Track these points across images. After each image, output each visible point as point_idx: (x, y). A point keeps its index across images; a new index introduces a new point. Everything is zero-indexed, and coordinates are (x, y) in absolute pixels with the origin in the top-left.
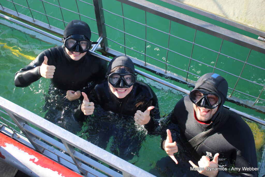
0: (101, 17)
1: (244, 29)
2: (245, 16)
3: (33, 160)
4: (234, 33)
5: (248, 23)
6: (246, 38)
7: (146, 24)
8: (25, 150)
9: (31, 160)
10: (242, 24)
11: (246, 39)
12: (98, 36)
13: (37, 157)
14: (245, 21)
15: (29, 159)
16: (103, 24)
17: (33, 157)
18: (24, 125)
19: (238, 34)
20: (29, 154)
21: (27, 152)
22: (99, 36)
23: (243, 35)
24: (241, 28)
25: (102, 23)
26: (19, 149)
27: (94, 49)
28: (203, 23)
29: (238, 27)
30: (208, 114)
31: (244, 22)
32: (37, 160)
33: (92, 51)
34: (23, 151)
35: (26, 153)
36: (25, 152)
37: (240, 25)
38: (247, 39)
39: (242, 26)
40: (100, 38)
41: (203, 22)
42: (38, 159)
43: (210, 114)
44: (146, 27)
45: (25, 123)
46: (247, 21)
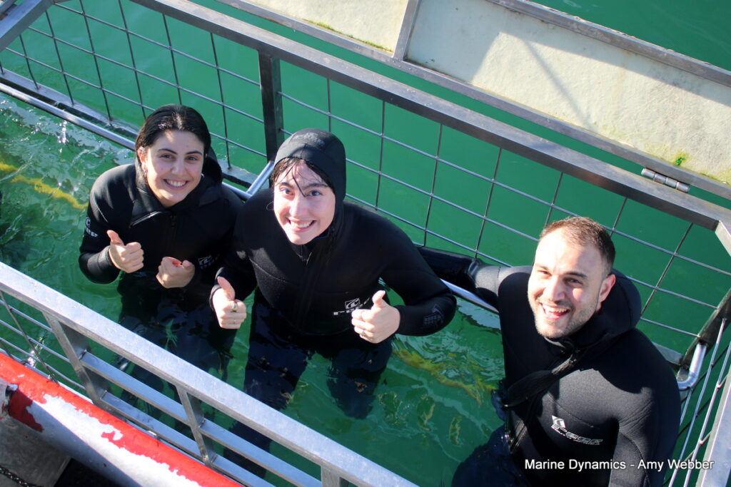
0: (275, 112)
1: (609, 149)
2: (612, 121)
3: (110, 436)
4: (588, 158)
5: (620, 137)
6: (613, 171)
7: (383, 132)
8: (92, 411)
9: (104, 435)
10: (607, 138)
11: (614, 173)
12: (266, 159)
13: (119, 429)
14: (614, 131)
15: (101, 433)
16: (280, 130)
17: (109, 428)
18: (84, 354)
19: (597, 160)
20: (101, 422)
21: (97, 418)
22: (268, 160)
23: (608, 165)
24: (603, 147)
25: (277, 128)
26: (77, 409)
27: (253, 188)
28: (518, 133)
29: (598, 146)
30: (564, 319)
31: (610, 133)
32: (118, 436)
33: (249, 192)
34: (86, 413)
35: (94, 419)
36: (91, 416)
37: (601, 141)
38: (616, 173)
39: (607, 143)
40: (269, 164)
41: (517, 131)
42: (121, 433)
43: (568, 320)
44: (383, 139)
45: (86, 351)
46: (617, 132)
